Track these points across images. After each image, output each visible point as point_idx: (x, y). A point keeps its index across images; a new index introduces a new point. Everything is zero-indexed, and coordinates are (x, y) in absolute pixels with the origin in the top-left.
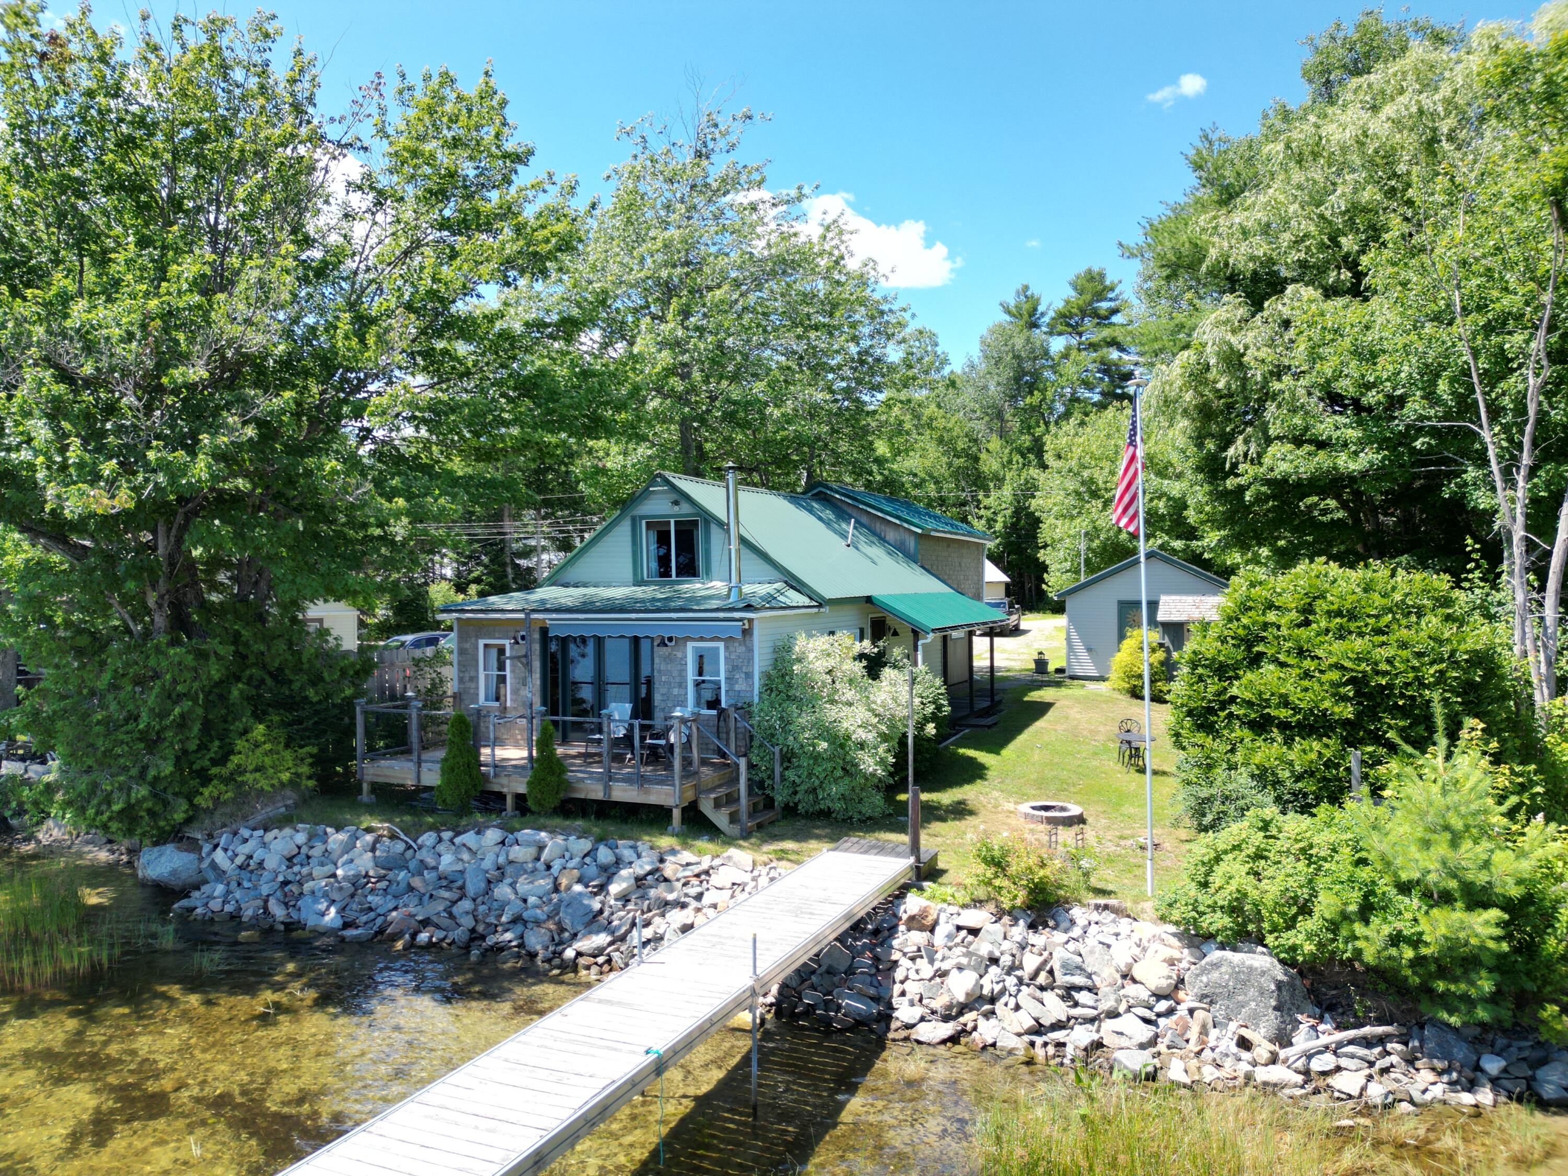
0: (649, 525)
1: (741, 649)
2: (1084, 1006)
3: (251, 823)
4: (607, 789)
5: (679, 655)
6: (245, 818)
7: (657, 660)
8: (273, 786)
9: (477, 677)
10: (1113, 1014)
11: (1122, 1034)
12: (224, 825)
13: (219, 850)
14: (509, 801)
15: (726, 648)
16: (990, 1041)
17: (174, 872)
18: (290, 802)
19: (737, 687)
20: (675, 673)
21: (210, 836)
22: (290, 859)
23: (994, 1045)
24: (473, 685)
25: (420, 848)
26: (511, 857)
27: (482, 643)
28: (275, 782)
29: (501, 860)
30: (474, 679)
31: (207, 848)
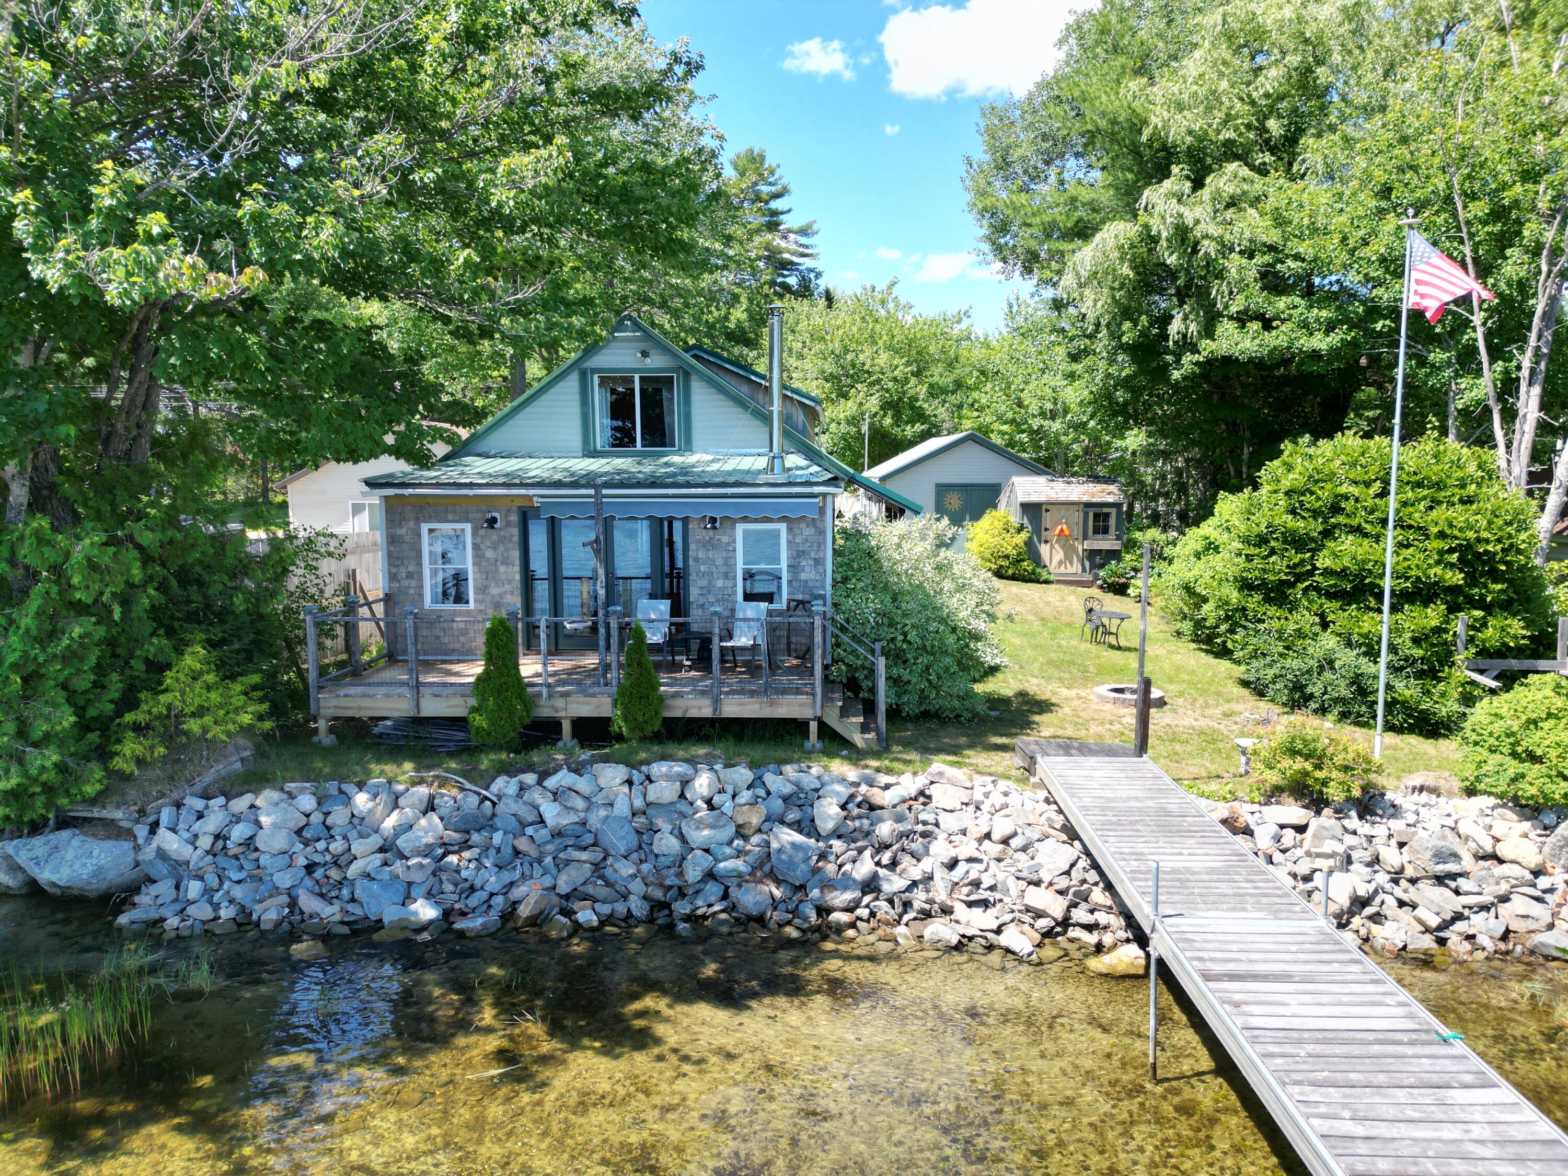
0: (603, 382)
1: (809, 531)
2: (1467, 893)
3: (199, 787)
4: (717, 702)
5: (725, 539)
6: (190, 782)
7: (692, 547)
8: (228, 734)
9: (420, 573)
10: (1504, 899)
11: (1527, 917)
12: (162, 795)
13: (162, 831)
14: (566, 727)
15: (790, 530)
16: (1401, 945)
17: (99, 872)
18: (246, 754)
19: (803, 576)
20: (719, 562)
21: (142, 812)
22: (299, 832)
23: (1404, 948)
24: (413, 583)
25: (500, 797)
26: (651, 797)
27: (425, 527)
28: (231, 727)
29: (638, 803)
30: (417, 575)
31: (141, 831)
